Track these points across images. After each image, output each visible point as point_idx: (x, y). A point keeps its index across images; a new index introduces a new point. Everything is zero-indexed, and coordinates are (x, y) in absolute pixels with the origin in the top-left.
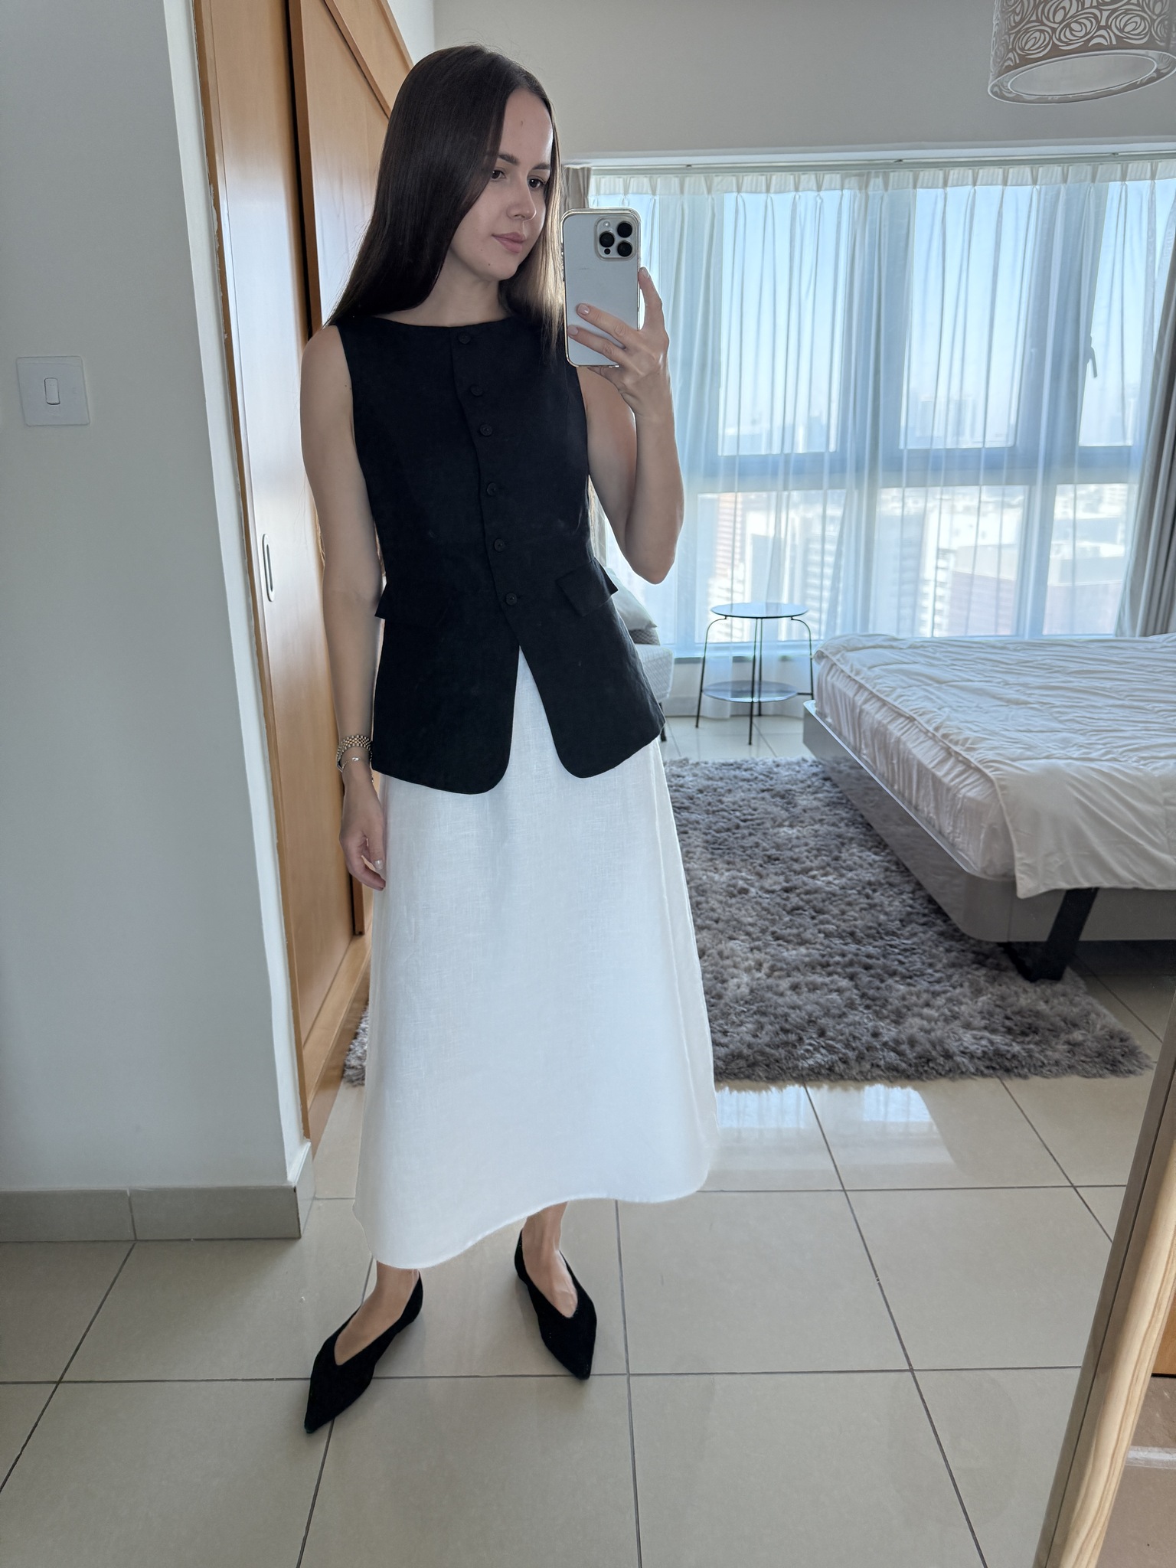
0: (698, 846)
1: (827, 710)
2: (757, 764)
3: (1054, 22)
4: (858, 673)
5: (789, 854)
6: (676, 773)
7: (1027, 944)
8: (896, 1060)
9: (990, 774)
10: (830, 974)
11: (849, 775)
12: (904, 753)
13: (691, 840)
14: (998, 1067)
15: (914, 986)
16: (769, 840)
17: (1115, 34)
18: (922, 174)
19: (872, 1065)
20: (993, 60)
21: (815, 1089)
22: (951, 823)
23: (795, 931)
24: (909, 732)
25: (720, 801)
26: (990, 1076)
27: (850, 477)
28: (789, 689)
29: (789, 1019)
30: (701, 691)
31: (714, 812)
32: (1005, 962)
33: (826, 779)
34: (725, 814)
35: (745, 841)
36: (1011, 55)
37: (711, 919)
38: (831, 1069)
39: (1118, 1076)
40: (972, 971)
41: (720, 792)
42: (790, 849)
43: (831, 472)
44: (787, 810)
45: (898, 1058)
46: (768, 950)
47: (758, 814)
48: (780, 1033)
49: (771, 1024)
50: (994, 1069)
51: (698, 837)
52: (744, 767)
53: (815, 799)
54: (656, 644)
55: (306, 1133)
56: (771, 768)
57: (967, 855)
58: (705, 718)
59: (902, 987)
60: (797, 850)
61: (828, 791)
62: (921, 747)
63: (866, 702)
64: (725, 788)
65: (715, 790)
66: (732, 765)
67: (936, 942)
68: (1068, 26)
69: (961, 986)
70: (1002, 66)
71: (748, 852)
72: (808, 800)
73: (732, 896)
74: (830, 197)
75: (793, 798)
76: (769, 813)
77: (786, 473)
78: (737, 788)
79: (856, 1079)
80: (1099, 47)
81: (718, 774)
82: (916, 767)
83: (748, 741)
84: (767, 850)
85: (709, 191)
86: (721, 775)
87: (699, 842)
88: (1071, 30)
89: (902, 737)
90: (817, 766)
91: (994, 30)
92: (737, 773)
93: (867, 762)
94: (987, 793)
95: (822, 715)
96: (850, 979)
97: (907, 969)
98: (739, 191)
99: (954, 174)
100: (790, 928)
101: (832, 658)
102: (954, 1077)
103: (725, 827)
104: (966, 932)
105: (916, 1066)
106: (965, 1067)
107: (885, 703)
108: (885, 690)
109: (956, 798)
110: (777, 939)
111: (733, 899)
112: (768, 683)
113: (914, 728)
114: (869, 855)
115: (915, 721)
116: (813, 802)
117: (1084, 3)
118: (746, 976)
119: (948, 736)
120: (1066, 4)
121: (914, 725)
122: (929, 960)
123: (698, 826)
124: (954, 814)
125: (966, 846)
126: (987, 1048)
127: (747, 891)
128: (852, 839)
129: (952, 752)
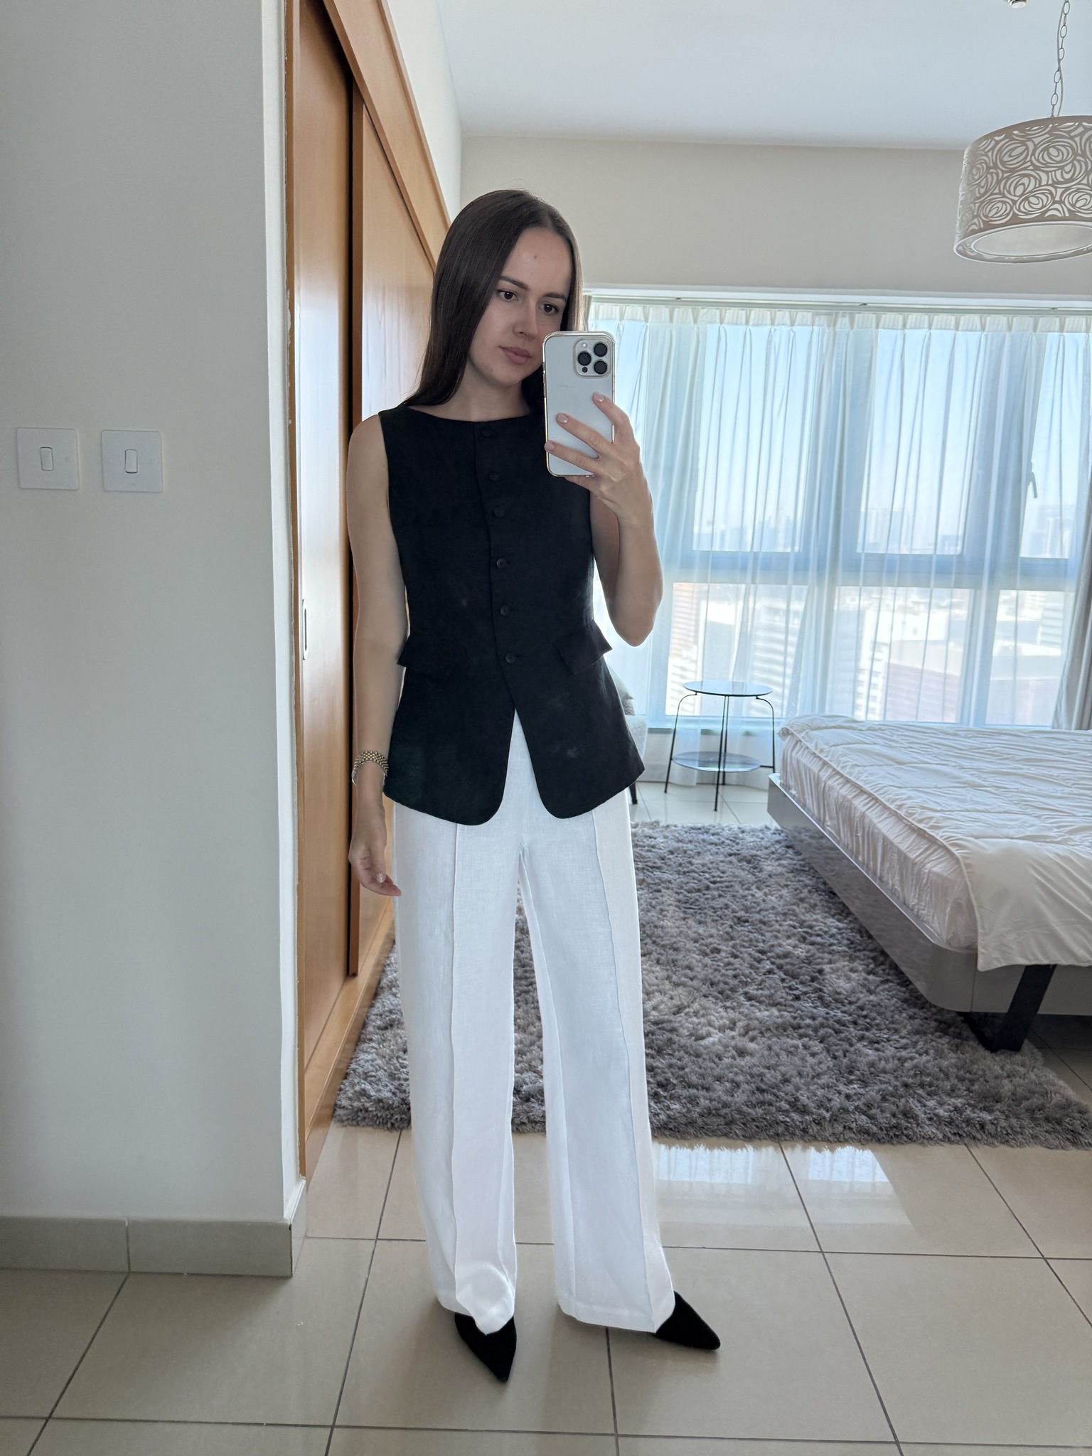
0: (671, 905)
1: (792, 783)
2: (723, 829)
3: (1015, 196)
4: (822, 751)
5: (758, 917)
6: (648, 834)
7: (986, 1014)
9: (956, 853)
10: (801, 1036)
11: (809, 844)
12: (869, 827)
13: (664, 899)
14: (965, 1135)
15: (883, 1051)
16: (737, 902)
17: (1068, 208)
18: (883, 316)
19: (845, 1127)
20: (960, 225)
21: (789, 1149)
22: (917, 896)
23: (766, 992)
24: (874, 808)
25: (690, 863)
26: (956, 1142)
27: (812, 574)
28: (752, 762)
29: (765, 1079)
30: (671, 759)
31: (684, 873)
32: (967, 1032)
33: (788, 847)
34: (696, 875)
35: (714, 902)
36: (976, 221)
37: (686, 976)
38: (804, 1130)
39: (1078, 1148)
40: (936, 1039)
41: (690, 854)
42: (759, 912)
43: (796, 569)
44: (754, 875)
45: (869, 1121)
46: (741, 1010)
47: (727, 877)
48: (756, 1092)
49: (747, 1083)
50: (961, 1136)
51: (671, 897)
52: (711, 831)
53: (779, 865)
54: (632, 715)
55: (303, 1170)
56: (737, 834)
57: (931, 927)
58: (673, 784)
59: (870, 1052)
60: (764, 913)
61: (791, 859)
62: (886, 823)
63: (830, 777)
64: (695, 851)
65: (685, 852)
66: (700, 829)
67: (901, 1009)
68: (1027, 199)
69: (927, 1053)
70: (968, 229)
71: (719, 913)
72: (773, 866)
73: (705, 954)
74: (802, 332)
75: (758, 864)
76: (737, 877)
77: (754, 569)
78: (705, 852)
79: (828, 1140)
80: (1053, 218)
81: (687, 838)
82: (881, 841)
83: (714, 808)
84: (736, 912)
85: (695, 321)
86: (690, 838)
87: (672, 901)
88: (1029, 203)
89: (867, 812)
90: (780, 834)
91: (961, 198)
92: (705, 836)
93: (831, 833)
94: (952, 870)
95: (787, 787)
96: (821, 1042)
97: (874, 1034)
98: (722, 322)
99: (912, 318)
100: (762, 989)
101: (798, 735)
102: (922, 1142)
103: (696, 888)
104: (930, 1000)
105: (887, 1131)
106: (933, 1133)
107: (848, 781)
108: (848, 767)
109: (922, 873)
110: (750, 999)
111: (706, 958)
112: (732, 755)
113: (877, 804)
114: (833, 922)
115: (877, 798)
116: (778, 868)
117: (1040, 182)
118: (720, 1034)
119: (911, 814)
120: (1025, 180)
121: (877, 802)
122: (894, 1026)
123: (670, 885)
124: (920, 888)
125: (930, 918)
126: (953, 1115)
127: (718, 951)
128: (816, 905)
129: (916, 828)
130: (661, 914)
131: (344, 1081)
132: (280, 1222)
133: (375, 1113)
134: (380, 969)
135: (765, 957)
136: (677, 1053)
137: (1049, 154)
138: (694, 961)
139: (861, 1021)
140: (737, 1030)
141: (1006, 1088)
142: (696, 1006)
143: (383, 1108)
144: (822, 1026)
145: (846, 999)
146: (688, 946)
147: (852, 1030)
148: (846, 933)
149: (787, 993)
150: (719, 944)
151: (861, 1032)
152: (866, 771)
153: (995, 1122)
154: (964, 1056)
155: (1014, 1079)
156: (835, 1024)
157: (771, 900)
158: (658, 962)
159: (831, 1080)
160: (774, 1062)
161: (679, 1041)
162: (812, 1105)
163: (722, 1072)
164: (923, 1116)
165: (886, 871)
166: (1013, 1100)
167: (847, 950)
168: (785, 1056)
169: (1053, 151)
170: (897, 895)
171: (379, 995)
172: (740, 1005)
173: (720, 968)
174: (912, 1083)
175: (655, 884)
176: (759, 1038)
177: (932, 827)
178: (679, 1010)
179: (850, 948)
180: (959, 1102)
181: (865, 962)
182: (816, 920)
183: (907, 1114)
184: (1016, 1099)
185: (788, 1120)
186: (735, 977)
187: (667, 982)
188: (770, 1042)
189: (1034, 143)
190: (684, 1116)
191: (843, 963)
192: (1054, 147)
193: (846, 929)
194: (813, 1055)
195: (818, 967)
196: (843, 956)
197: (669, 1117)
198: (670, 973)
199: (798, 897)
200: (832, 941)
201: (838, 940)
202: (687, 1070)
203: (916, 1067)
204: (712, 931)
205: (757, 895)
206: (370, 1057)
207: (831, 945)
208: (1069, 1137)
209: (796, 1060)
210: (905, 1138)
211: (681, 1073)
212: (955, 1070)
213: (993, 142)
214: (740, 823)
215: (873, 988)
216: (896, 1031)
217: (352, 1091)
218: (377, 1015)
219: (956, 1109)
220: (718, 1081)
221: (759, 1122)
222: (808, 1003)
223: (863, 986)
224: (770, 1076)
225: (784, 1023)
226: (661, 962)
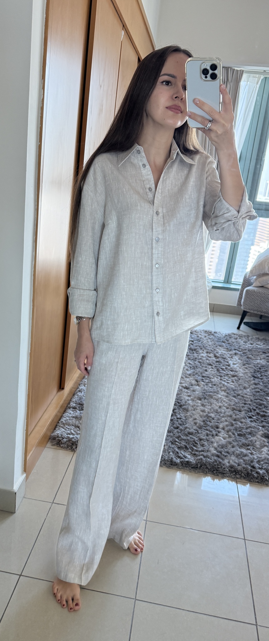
55: (25, 470)
132: (12, 491)
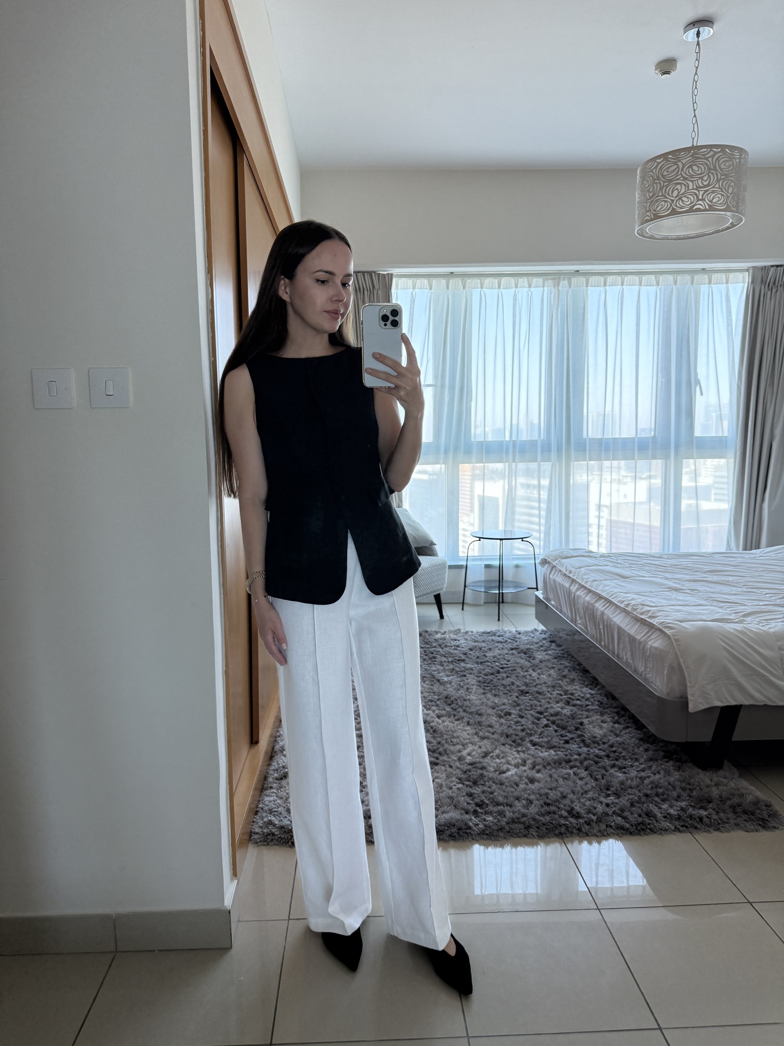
0: (474, 685)
1: (551, 596)
2: (505, 633)
3: (672, 197)
4: (570, 572)
5: (535, 689)
6: (453, 639)
7: (698, 743)
8: (622, 822)
9: (667, 632)
10: (571, 767)
11: (566, 639)
12: (607, 621)
13: (469, 681)
14: (689, 826)
15: (629, 774)
16: (520, 680)
17: (707, 203)
18: (591, 279)
19: (607, 826)
20: (638, 217)
21: (570, 843)
22: (644, 665)
23: (545, 739)
24: (609, 608)
25: (485, 656)
26: (684, 832)
27: (554, 454)
28: (522, 586)
29: (549, 797)
30: (465, 586)
31: (481, 663)
32: (685, 757)
33: (552, 642)
34: (489, 664)
35: (504, 681)
36: (648, 214)
37: (489, 732)
38: (579, 830)
39: (767, 830)
40: (665, 764)
41: (484, 650)
42: (535, 686)
43: (542, 452)
44: (529, 662)
45: (623, 820)
46: (529, 752)
47: (511, 664)
48: (544, 805)
49: (537, 800)
50: (687, 827)
51: (474, 679)
52: (497, 634)
53: (546, 654)
54: (436, 556)
56: (515, 635)
57: (655, 685)
58: (468, 604)
59: (620, 775)
60: (539, 687)
61: (554, 650)
62: (618, 617)
63: (578, 590)
64: (487, 648)
65: (481, 649)
66: (489, 633)
67: (638, 745)
68: (680, 198)
69: (659, 773)
70: (643, 219)
71: (508, 688)
72: (542, 655)
73: (501, 717)
74: (537, 292)
75: (532, 654)
76: (518, 663)
77: (514, 452)
78: (495, 648)
79: (596, 835)
80: (698, 210)
81: (481, 639)
82: (616, 630)
83: (497, 618)
84: (520, 687)
85: (464, 287)
86: (483, 639)
87: (474, 682)
88: (682, 201)
89: (605, 611)
90: (545, 634)
91: (637, 200)
92: (493, 638)
93: (581, 628)
94: (666, 644)
95: (549, 600)
96: (586, 770)
97: (622, 763)
98: (482, 287)
99: (610, 279)
100: (542, 738)
101: (553, 563)
102: (661, 833)
103: (491, 672)
104: (658, 736)
105: (636, 826)
106: (667, 826)
107: (590, 591)
108: (589, 582)
109: (646, 648)
110: (534, 745)
111: (502, 719)
112: (507, 581)
113: (612, 605)
114: (587, 690)
115: (611, 601)
116: (546, 656)
117: (688, 187)
118: (516, 769)
119: (635, 610)
120: (679, 187)
121: (611, 604)
122: (635, 756)
123: (472, 672)
124: (645, 659)
125: (654, 679)
126: (681, 813)
127: (510, 714)
128: (574, 679)
129: (639, 619)
130: (467, 691)
131: (255, 816)
132: (222, 908)
133: (279, 836)
134: (273, 739)
135: (542, 717)
136: (487, 783)
137: (692, 170)
138: (493, 721)
139: (612, 755)
140: (527, 766)
141: (715, 793)
142: (497, 751)
143: (285, 832)
144: (586, 759)
145: (601, 741)
146: (488, 712)
147: (606, 761)
148: (597, 697)
149: (560, 739)
150: (510, 709)
151: (613, 762)
152: (602, 584)
153: (710, 816)
154: (684, 774)
155: (720, 787)
156: (594, 757)
157: (543, 678)
158: (468, 724)
159: (595, 795)
160: (555, 786)
161: (488, 775)
162: (583, 812)
163: (520, 793)
164: (660, 815)
165: (621, 650)
166: (720, 801)
167: (598, 708)
168: (562, 781)
169: (695, 168)
170: (630, 666)
171: (274, 757)
172: (528, 749)
173: (512, 725)
174: (650, 794)
175: (462, 671)
176: (543, 770)
177: (650, 617)
178: (486, 755)
179: (600, 707)
180: (683, 804)
181: (612, 715)
182: (576, 690)
183: (649, 814)
184: (722, 800)
185: (567, 823)
186: (523, 730)
187: (476, 736)
188: (550, 772)
189: (682, 163)
190: (496, 824)
191: (596, 717)
192: (695, 165)
193: (597, 694)
194: (581, 779)
195: (580, 721)
196: (596, 713)
197: (485, 826)
198: (477, 730)
199: (561, 675)
200: (587, 703)
201: (591, 702)
202: (495, 794)
203: (652, 782)
204: (504, 701)
205: (533, 675)
206: (272, 799)
207: (587, 706)
208: (761, 823)
209: (570, 783)
210: (648, 830)
211: (491, 796)
212: (679, 783)
213: (656, 163)
214: (516, 628)
215: (618, 732)
216: (637, 760)
217: (262, 822)
218: (274, 770)
219: (682, 809)
220: (517, 800)
221: (548, 825)
222: (575, 745)
223: (612, 731)
224: (553, 795)
225: (560, 759)
226: (470, 723)
